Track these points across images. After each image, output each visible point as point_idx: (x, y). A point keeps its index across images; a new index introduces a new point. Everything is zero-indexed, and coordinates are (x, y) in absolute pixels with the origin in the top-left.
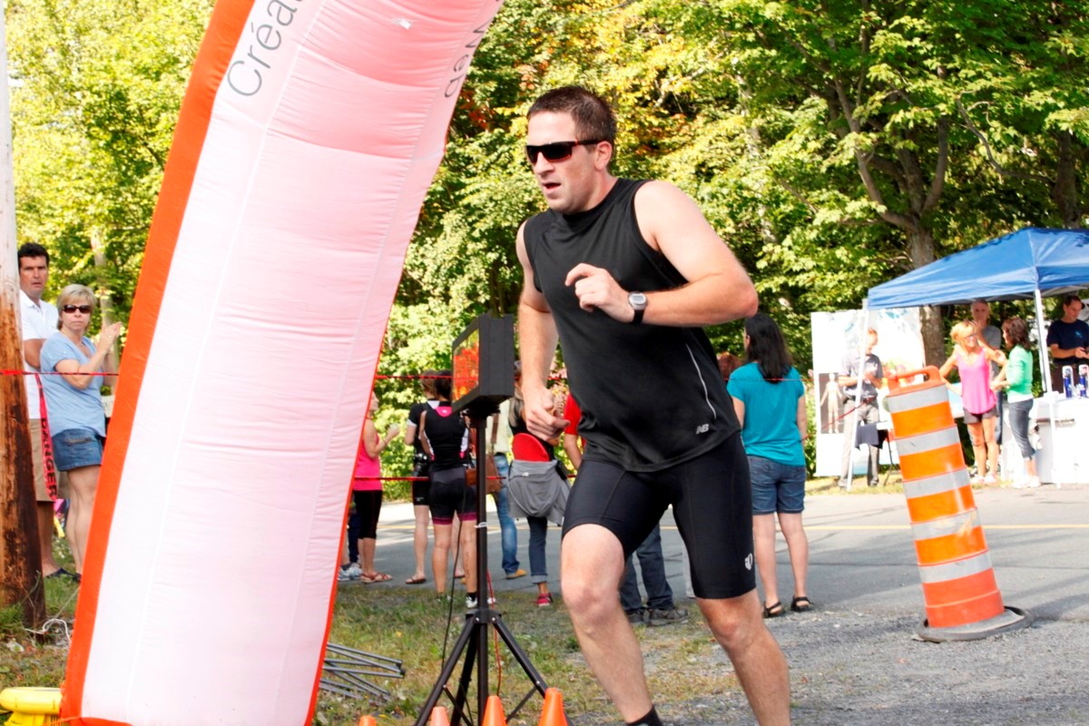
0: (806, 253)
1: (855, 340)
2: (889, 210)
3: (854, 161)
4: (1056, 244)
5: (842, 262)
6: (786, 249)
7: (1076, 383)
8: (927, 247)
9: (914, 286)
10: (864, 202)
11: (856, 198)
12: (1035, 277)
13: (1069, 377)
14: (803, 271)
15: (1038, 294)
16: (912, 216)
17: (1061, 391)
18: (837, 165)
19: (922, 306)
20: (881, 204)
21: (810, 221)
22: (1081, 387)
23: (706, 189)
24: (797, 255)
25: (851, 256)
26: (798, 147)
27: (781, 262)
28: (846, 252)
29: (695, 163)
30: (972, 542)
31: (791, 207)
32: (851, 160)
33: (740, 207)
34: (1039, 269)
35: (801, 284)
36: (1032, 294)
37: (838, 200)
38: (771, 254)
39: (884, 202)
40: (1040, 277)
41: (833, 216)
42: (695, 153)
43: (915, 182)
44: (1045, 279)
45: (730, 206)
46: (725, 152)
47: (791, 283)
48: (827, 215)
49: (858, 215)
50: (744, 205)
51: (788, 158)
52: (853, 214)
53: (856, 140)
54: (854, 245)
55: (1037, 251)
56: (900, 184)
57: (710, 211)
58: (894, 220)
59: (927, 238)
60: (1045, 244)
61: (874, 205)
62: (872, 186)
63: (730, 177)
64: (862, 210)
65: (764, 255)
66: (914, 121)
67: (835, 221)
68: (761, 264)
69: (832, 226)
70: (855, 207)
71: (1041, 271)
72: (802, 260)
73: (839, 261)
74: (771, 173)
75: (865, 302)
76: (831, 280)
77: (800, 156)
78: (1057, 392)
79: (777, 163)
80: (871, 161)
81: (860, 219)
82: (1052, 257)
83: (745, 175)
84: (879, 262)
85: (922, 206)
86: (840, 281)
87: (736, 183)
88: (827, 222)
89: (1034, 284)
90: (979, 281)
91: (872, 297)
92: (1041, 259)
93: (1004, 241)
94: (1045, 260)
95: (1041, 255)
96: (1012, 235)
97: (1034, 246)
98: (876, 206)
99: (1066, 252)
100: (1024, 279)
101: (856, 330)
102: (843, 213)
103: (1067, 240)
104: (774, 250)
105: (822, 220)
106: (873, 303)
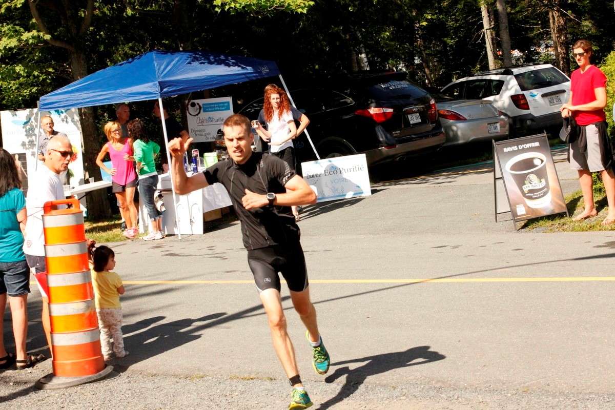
1: (32, 129)
2: (54, 38)
3: (26, 5)
4: (173, 63)
5: (21, 75)
7: (190, 164)
8: (82, 62)
10: (35, 33)
11: (29, 30)
12: (157, 89)
18: (13, 7)
19: (80, 109)
20: (46, 34)
22: (193, 165)
25: (26, 71)
28: (23, 68)
32: (22, 4)
34: (159, 82)
36: (158, 100)
37: (16, 31)
39: (49, 32)
40: (162, 89)
41: (13, 43)
44: (165, 90)
48: (6, 43)
49: (31, 41)
52: (27, 41)
54: (28, 62)
55: (159, 69)
58: (58, 44)
60: (165, 63)
61: (41, 34)
62: (40, 21)
64: (33, 38)
67: (13, 46)
69: (11, 49)
70: (26, 36)
71: (162, 85)
73: (18, 74)
75: (38, 104)
76: (13, 85)
80: (38, 2)
81: (32, 43)
82: (170, 73)
84: (47, 74)
85: (78, 33)
86: (21, 84)
88: (7, 47)
89: (158, 94)
90: (118, 91)
91: (42, 103)
92: (162, 75)
93: (135, 60)
94: (165, 76)
95: (162, 73)
96: (141, 56)
97: (158, 65)
98: (44, 36)
99: (180, 69)
100: (150, 91)
101: (32, 122)
102: (20, 40)
103: (181, 59)
105: (4, 45)
106: (43, 107)
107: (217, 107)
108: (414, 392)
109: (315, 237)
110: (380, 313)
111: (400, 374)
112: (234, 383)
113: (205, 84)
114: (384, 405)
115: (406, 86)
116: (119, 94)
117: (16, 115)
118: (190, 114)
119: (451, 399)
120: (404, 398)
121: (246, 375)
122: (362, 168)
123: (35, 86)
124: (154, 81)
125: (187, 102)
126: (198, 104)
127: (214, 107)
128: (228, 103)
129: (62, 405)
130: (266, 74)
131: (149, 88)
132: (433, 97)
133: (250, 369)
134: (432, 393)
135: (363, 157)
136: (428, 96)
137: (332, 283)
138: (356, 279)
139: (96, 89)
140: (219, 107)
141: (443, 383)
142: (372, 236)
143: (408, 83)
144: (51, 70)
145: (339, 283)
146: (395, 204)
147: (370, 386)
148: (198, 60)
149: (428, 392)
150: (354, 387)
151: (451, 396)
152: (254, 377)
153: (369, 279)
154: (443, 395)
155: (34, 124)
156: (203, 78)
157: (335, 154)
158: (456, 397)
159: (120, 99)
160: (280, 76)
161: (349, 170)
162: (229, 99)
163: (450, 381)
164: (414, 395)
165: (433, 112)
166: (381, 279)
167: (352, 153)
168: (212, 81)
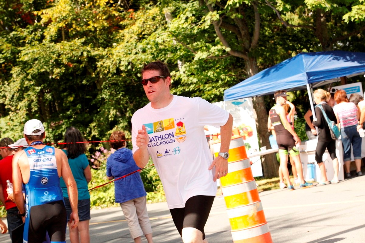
0: (192, 74)
2: (233, 50)
3: (211, 26)
4: (316, 60)
6: (182, 74)
8: (254, 66)
9: (246, 87)
10: (219, 47)
11: (215, 45)
12: (305, 78)
14: (192, 83)
15: (308, 85)
16: (245, 51)
18: (202, 28)
19: (253, 97)
20: (228, 47)
21: (193, 58)
23: (140, 46)
24: (188, 76)
25: (215, 74)
26: (183, 21)
27: (180, 80)
28: (212, 73)
29: (137, 33)
30: (256, 219)
32: (209, 25)
34: (307, 73)
35: (191, 90)
36: (306, 86)
37: (206, 47)
39: (230, 45)
40: (309, 78)
41: (204, 55)
42: (135, 28)
43: (245, 34)
45: (152, 54)
46: (151, 26)
47: (187, 90)
48: (200, 55)
49: (217, 53)
50: (160, 53)
51: (178, 28)
52: (214, 53)
53: (211, 16)
54: (217, 68)
55: (307, 64)
56: (238, 36)
58: (236, 55)
59: (254, 62)
60: (311, 61)
61: (224, 48)
62: (222, 38)
63: (151, 38)
64: (219, 50)
66: (239, 3)
67: (205, 57)
70: (213, 49)
71: (309, 74)
72: (191, 78)
74: (171, 36)
75: (224, 97)
77: (185, 26)
79: (173, 30)
80: (221, 25)
81: (218, 55)
82: (314, 66)
83: (158, 37)
84: (230, 76)
85: (250, 46)
86: (213, 87)
87: (154, 41)
88: (201, 58)
89: (306, 81)
90: (279, 81)
91: (226, 94)
92: (309, 68)
93: (291, 61)
94: (311, 68)
95: (309, 66)
97: (305, 62)
98: (225, 48)
99: (322, 63)
100: (301, 80)
103: (322, 57)
104: (176, 74)
105: (198, 57)
106: (227, 98)
123: (222, 87)
124: (302, 72)
126: (337, 90)
127: (349, 91)
128: (359, 87)
131: (300, 78)
139: (262, 82)
140: (352, 90)
144: (233, 74)
156: (338, 68)
159: (280, 87)
162: (359, 84)
168: (345, 71)
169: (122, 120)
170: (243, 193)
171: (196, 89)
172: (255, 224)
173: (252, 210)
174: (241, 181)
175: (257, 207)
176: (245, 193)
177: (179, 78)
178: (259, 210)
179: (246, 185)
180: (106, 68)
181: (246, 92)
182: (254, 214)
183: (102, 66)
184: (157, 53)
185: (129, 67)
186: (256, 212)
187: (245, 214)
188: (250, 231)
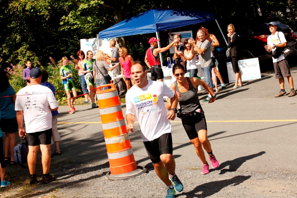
0: (77, 18)
2: (105, 3)
4: (163, 15)
5: (90, 21)
6: (70, 18)
8: (120, 15)
9: (114, 31)
10: (96, 1)
12: (155, 28)
13: (169, 61)
14: (76, 24)
15: (157, 33)
17: (167, 66)
20: (102, 1)
21: (78, 7)
24: (74, 19)
25: (92, 19)
27: (68, 22)
28: (91, 18)
30: (125, 146)
31: (71, 3)
33: (53, 3)
34: (157, 24)
38: (65, 19)
40: (157, 27)
41: (85, 6)
45: (49, 3)
47: (72, 28)
48: (83, 6)
49: (94, 5)
50: (55, 2)
52: (92, 5)
54: (94, 15)
55: (156, 18)
57: (43, 4)
58: (107, 6)
60: (159, 15)
61: (99, 2)
64: (95, 3)
65: (62, 20)
68: (62, 23)
69: (85, 9)
70: (92, 2)
71: (158, 25)
72: (76, 22)
76: (86, 26)
78: (165, 66)
81: (95, 7)
82: (161, 20)
86: (90, 26)
88: (83, 8)
89: (155, 30)
90: (137, 29)
91: (100, 35)
92: (158, 20)
93: (145, 14)
95: (158, 19)
96: (148, 12)
97: (155, 16)
98: (100, 2)
99: (167, 17)
100: (152, 28)
101: (96, 44)
102: (89, 5)
103: (167, 13)
104: (65, 18)
105: (82, 7)
106: (100, 37)
107: (184, 36)
108: (275, 176)
109: (232, 99)
110: (261, 136)
111: (268, 167)
112: (188, 171)
113: (179, 24)
114: (259, 182)
115: (279, 24)
116: (137, 30)
117: (88, 41)
118: (171, 40)
119: (292, 179)
120: (270, 178)
121: (194, 168)
122: (256, 65)
123: (97, 27)
124: (153, 24)
125: (169, 33)
126: (175, 34)
128: (190, 33)
129: (104, 182)
130: (209, 19)
131: (151, 27)
132: (292, 29)
133: (196, 164)
134: (283, 176)
135: (257, 59)
136: (290, 28)
137: (239, 122)
138: (250, 120)
139: (125, 28)
140: (186, 36)
141: (289, 171)
142: (260, 98)
143: (280, 22)
144: (104, 18)
145: (242, 122)
146: (272, 82)
147: (253, 173)
148: (176, 14)
149: (282, 176)
150: (245, 173)
151: (293, 178)
152: (198, 168)
153: (257, 120)
154: (289, 177)
155: (96, 45)
156: (177, 21)
157: (244, 58)
158: (295, 178)
159: (137, 33)
160: (216, 20)
161: (250, 66)
162: (191, 32)
163: (293, 170)
164: (275, 177)
165: (292, 37)
166: (262, 120)
167: (252, 57)
168: (182, 23)
169: (25, 43)
170: (116, 128)
171: (78, 28)
172: (124, 149)
173: (122, 139)
174: (116, 120)
175: (125, 137)
176: (118, 128)
177: (68, 21)
178: (127, 139)
179: (118, 122)
180: (15, 7)
181: (114, 34)
182: (123, 142)
183: (12, 6)
184: (52, 2)
185: (32, 10)
186: (125, 140)
187: (117, 142)
188: (120, 153)
